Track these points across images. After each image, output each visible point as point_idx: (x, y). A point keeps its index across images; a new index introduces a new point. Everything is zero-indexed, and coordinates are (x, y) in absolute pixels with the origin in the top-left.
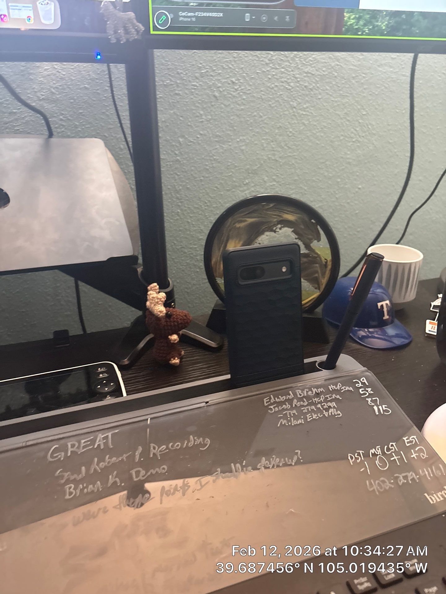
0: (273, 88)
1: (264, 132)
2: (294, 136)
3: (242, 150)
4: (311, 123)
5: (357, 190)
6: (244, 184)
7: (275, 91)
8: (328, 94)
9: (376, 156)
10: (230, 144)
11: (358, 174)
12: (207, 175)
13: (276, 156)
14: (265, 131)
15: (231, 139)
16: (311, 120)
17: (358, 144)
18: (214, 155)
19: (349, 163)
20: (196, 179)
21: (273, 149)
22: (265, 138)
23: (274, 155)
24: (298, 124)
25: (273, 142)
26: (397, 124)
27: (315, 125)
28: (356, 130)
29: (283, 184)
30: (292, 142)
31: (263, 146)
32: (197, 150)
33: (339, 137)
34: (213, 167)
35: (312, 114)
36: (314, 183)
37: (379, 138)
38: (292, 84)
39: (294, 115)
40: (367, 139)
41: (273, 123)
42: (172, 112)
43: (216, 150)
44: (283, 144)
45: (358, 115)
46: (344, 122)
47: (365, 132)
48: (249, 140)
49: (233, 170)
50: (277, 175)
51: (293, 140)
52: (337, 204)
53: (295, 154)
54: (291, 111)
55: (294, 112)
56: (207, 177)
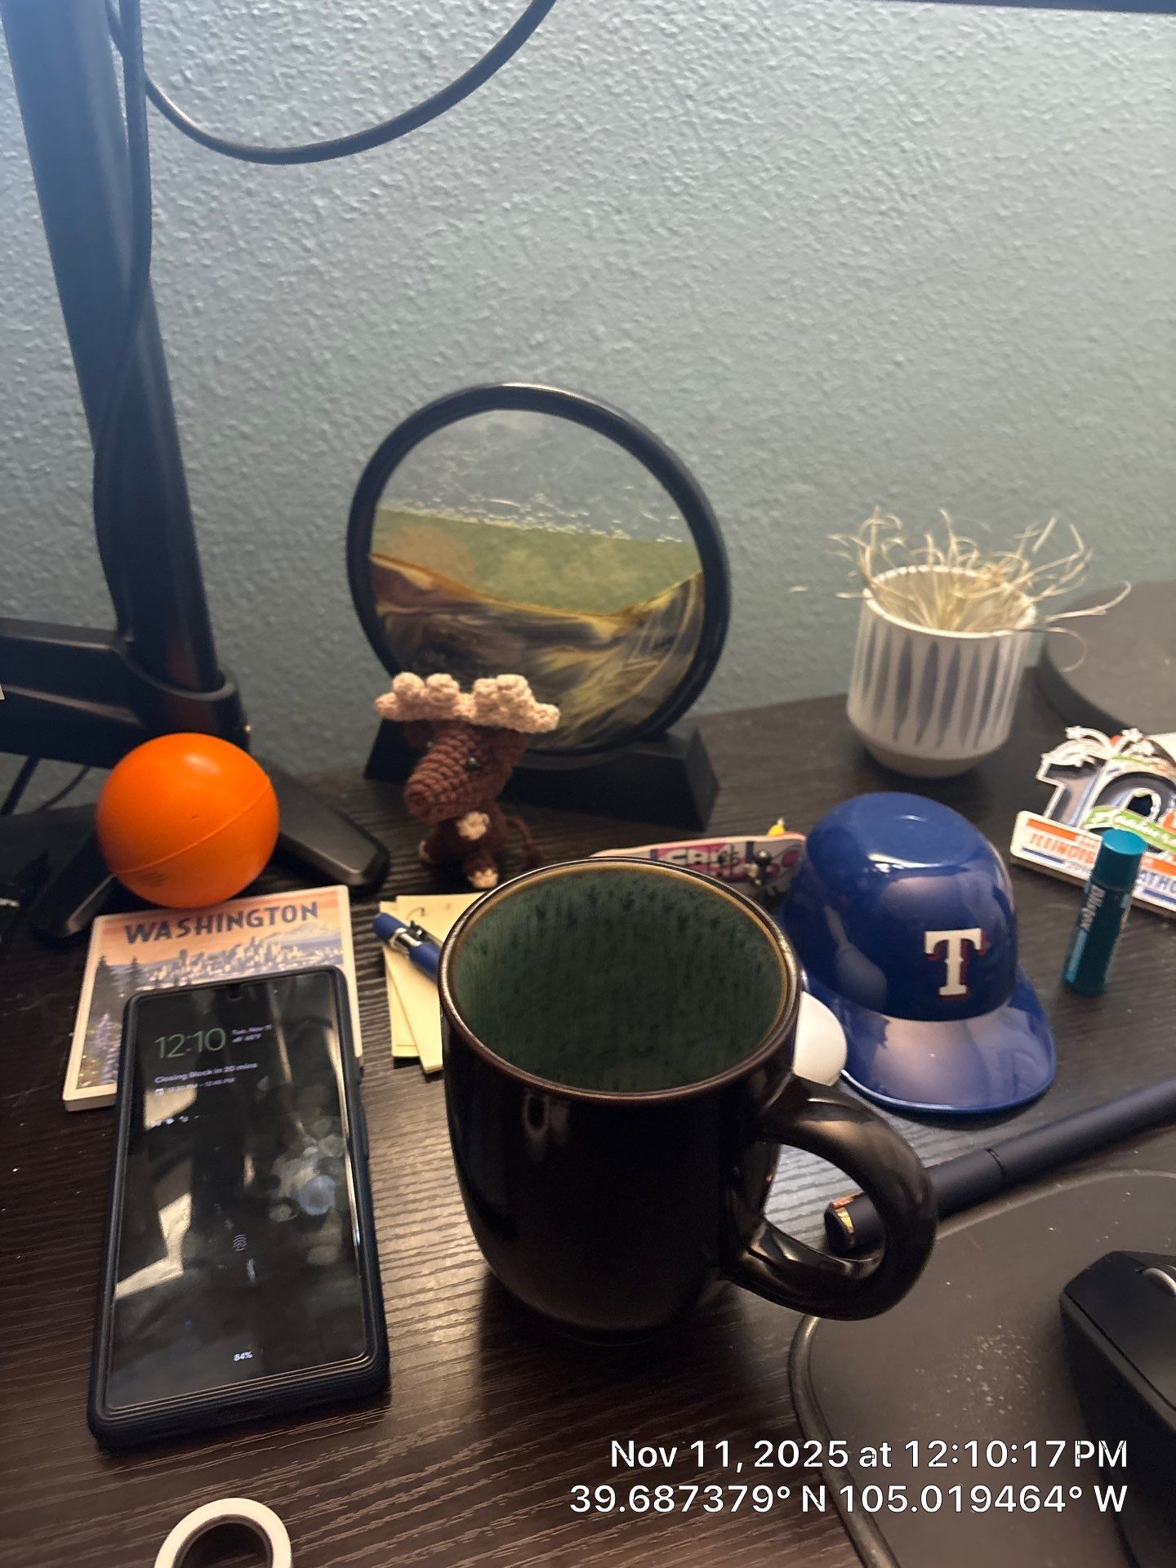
1: (592, 181)
2: (691, 196)
3: (521, 239)
4: (746, 150)
5: (890, 367)
6: (531, 347)
9: (954, 262)
10: (481, 217)
11: (894, 318)
12: (410, 318)
13: (633, 260)
14: (593, 176)
15: (484, 202)
16: (743, 141)
17: (898, 223)
18: (432, 255)
19: (866, 283)
20: (376, 330)
21: (620, 237)
22: (591, 198)
23: (624, 255)
24: (699, 155)
25: (619, 212)
26: (1024, 156)
27: (757, 158)
28: (890, 175)
29: (656, 346)
30: (680, 215)
31: (586, 224)
32: (373, 238)
33: (835, 196)
34: (429, 292)
35: (748, 118)
36: (752, 347)
37: (966, 203)
39: (691, 125)
40: (925, 204)
41: (620, 150)
42: (283, 107)
43: (437, 239)
44: (652, 220)
45: (900, 124)
46: (854, 147)
47: (920, 181)
48: (542, 206)
49: (493, 303)
50: (638, 318)
51: (687, 207)
52: (825, 410)
53: (692, 253)
54: (679, 110)
55: (687, 113)
56: (410, 324)
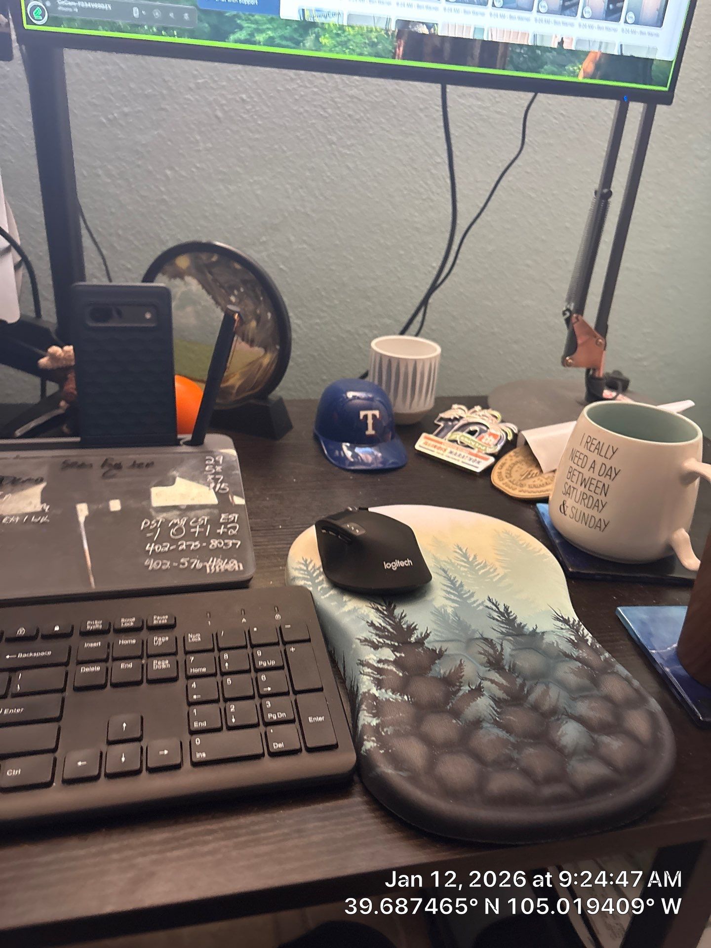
0: (301, 113)
2: (334, 184)
3: (257, 195)
7: (304, 117)
15: (241, 178)
16: (358, 163)
22: (290, 181)
23: (303, 206)
29: (318, 248)
30: (330, 192)
33: (401, 191)
34: (215, 214)
36: (364, 253)
38: (330, 111)
42: (156, 133)
43: (219, 192)
44: (317, 193)
48: (267, 182)
49: (244, 222)
51: (332, 188)
52: (398, 285)
54: (329, 148)
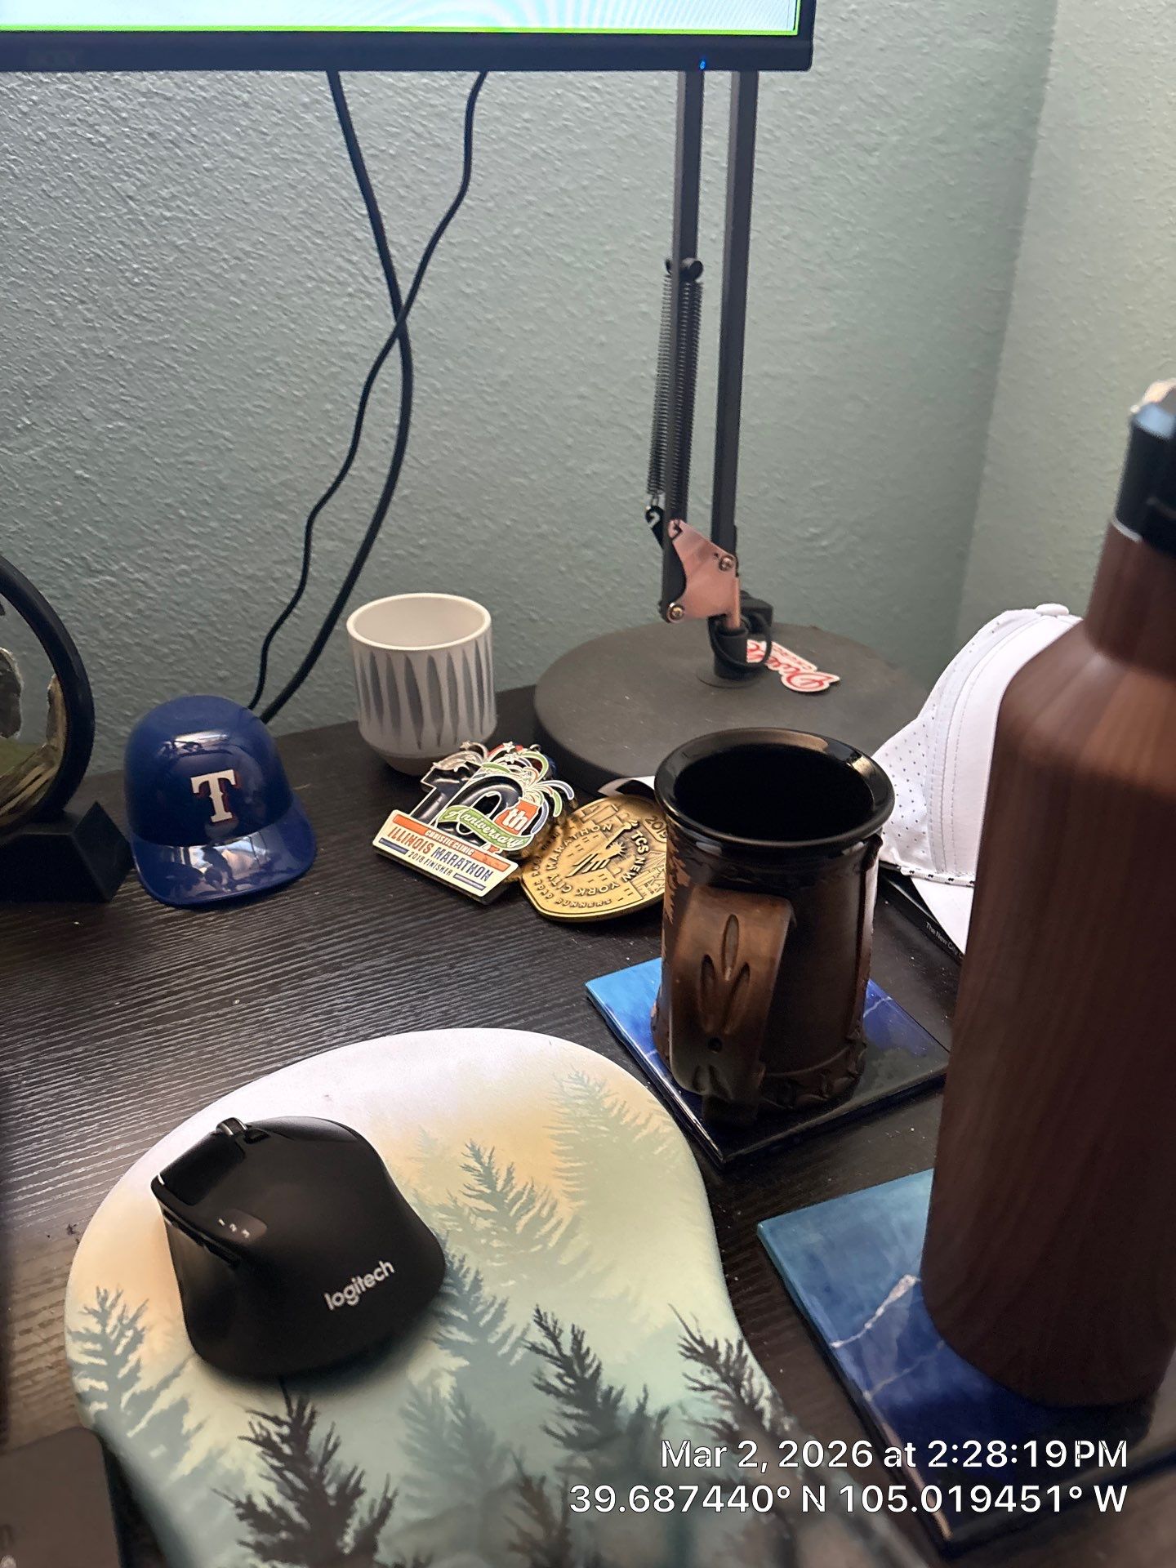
0: (42, 142)
1: (48, 275)
4: (199, 243)
7: (51, 149)
8: (233, 156)
13: (108, 346)
14: (48, 271)
21: (89, 325)
24: (153, 249)
25: (83, 302)
27: (212, 249)
31: (51, 315)
41: (70, 246)
44: (119, 308)
50: (123, 398)
53: (167, 336)
54: (122, 209)
55: (131, 211)
